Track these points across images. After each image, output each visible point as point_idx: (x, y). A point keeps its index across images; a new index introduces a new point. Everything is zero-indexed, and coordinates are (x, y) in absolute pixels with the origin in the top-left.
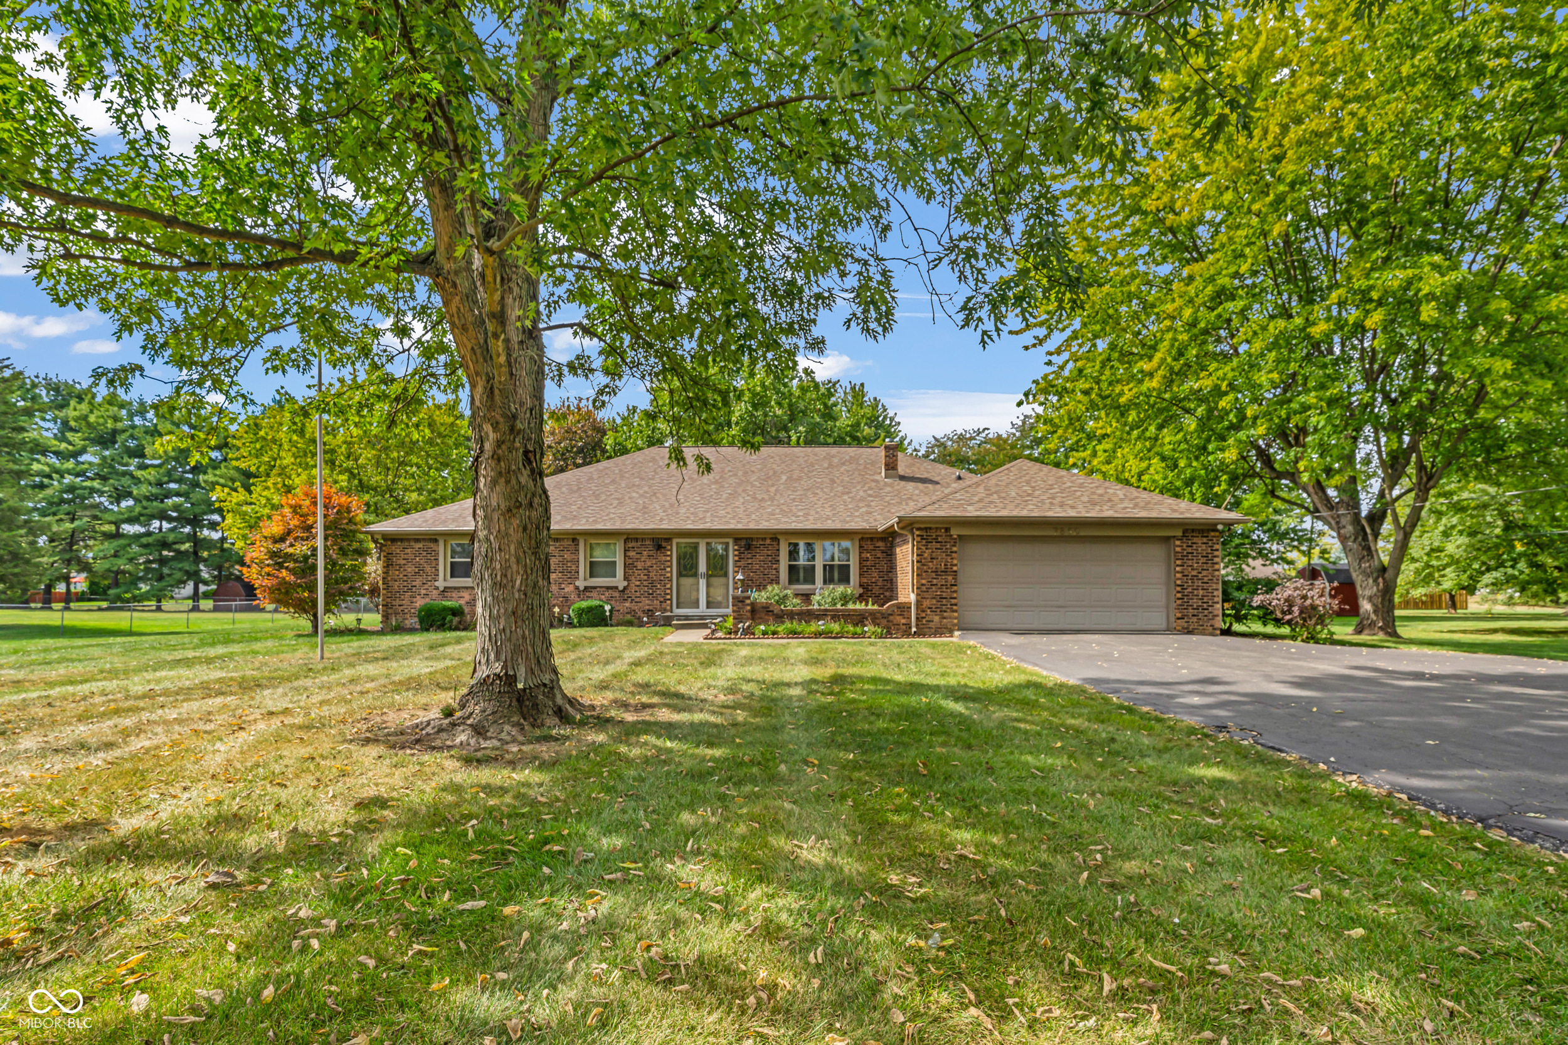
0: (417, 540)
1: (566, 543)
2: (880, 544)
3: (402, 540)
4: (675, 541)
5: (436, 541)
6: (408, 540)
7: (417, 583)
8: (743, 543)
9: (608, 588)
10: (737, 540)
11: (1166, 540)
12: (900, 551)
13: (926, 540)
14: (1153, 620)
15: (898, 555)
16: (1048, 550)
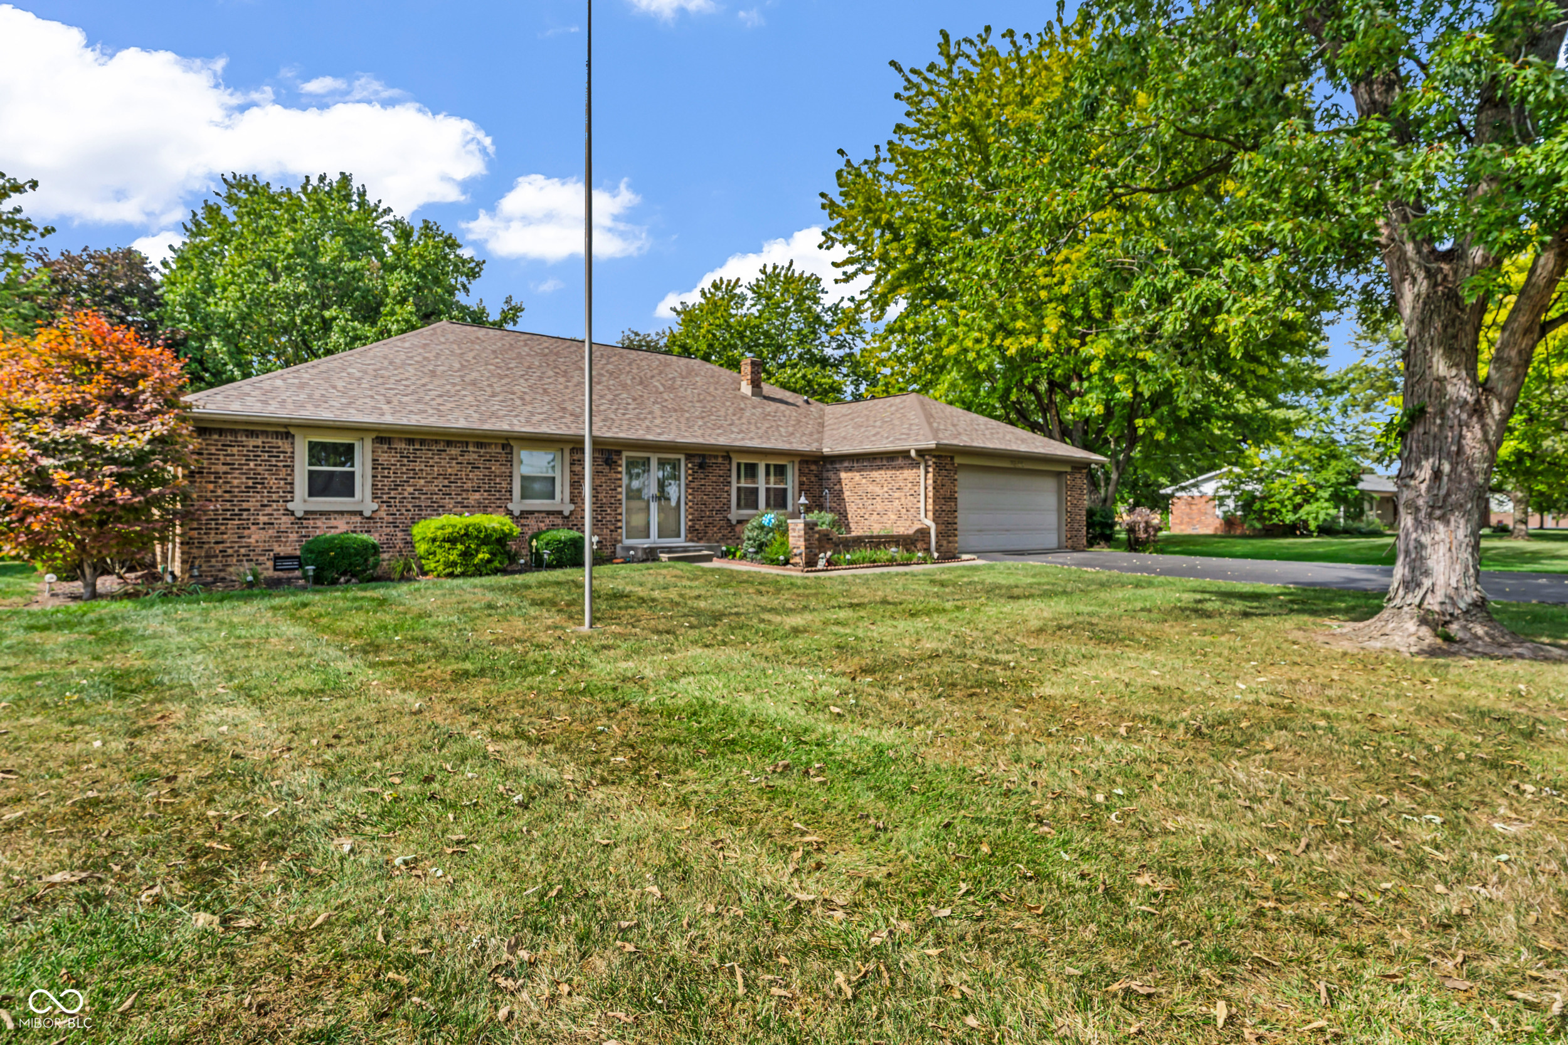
0: (251, 434)
1: (493, 450)
2: (813, 467)
3: (221, 432)
4: (625, 454)
5: (288, 435)
6: (234, 432)
7: (252, 504)
8: (697, 461)
9: (549, 513)
10: (689, 457)
11: (1059, 474)
12: (857, 476)
13: (939, 468)
14: (1052, 540)
15: (850, 480)
16: (1000, 480)
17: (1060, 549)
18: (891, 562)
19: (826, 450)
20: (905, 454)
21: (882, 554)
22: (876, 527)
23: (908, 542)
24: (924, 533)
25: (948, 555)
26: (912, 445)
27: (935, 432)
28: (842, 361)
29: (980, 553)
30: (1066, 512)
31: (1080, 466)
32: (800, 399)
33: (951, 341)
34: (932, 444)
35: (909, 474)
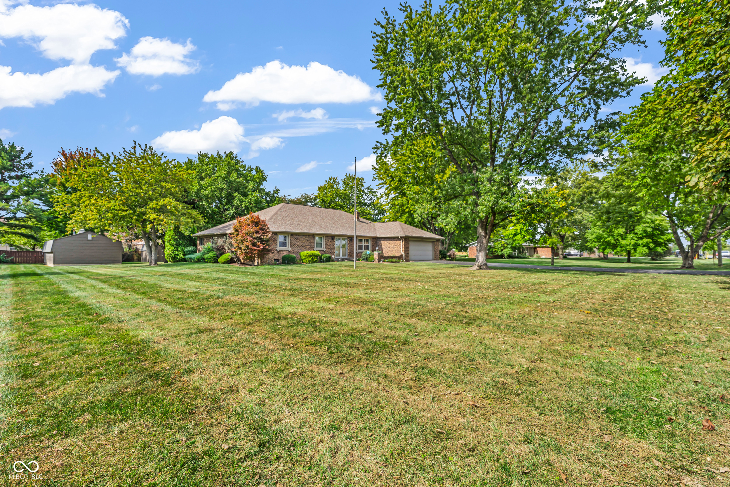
2: (374, 240)
4: (335, 237)
7: (271, 248)
8: (350, 239)
9: (321, 251)
10: (348, 238)
11: (433, 242)
12: (385, 242)
13: (405, 241)
14: (431, 258)
15: (383, 243)
16: (419, 243)
17: (433, 260)
18: (396, 262)
19: (378, 236)
20: (398, 237)
21: (394, 260)
22: (390, 254)
23: (400, 257)
24: (402, 256)
25: (407, 261)
26: (400, 235)
27: (404, 232)
28: (370, 204)
29: (415, 260)
30: (435, 251)
31: (438, 240)
32: (368, 222)
33: (407, 208)
34: (404, 235)
35: (398, 242)
